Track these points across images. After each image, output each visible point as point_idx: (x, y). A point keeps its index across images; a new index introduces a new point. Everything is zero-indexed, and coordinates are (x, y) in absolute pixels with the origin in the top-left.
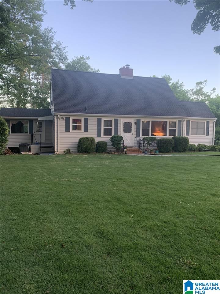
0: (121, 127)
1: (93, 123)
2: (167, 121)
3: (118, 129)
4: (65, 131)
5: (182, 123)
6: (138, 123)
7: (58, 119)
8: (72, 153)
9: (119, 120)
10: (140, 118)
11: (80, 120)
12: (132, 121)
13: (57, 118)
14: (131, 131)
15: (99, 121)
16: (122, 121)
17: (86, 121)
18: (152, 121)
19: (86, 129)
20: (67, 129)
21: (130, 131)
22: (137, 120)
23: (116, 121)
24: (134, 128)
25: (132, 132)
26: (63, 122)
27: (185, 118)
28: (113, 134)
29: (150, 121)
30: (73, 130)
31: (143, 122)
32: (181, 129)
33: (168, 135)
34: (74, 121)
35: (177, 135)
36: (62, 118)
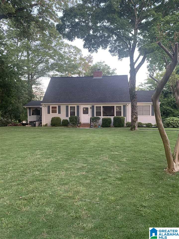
0: (81, 111)
1: (63, 108)
2: (114, 106)
3: (79, 111)
4: (48, 114)
5: (126, 107)
6: (93, 108)
7: (44, 107)
8: (48, 126)
10: (94, 104)
11: (56, 107)
12: (89, 106)
13: (43, 106)
15: (67, 107)
16: (82, 107)
17: (59, 107)
19: (59, 113)
20: (49, 113)
21: (87, 113)
22: (92, 106)
23: (78, 107)
24: (90, 111)
25: (89, 113)
26: (47, 108)
27: (127, 103)
28: (76, 115)
29: (102, 106)
30: (52, 113)
31: (96, 107)
32: (125, 111)
33: (115, 116)
34: (52, 107)
35: (122, 116)
36: (46, 106)
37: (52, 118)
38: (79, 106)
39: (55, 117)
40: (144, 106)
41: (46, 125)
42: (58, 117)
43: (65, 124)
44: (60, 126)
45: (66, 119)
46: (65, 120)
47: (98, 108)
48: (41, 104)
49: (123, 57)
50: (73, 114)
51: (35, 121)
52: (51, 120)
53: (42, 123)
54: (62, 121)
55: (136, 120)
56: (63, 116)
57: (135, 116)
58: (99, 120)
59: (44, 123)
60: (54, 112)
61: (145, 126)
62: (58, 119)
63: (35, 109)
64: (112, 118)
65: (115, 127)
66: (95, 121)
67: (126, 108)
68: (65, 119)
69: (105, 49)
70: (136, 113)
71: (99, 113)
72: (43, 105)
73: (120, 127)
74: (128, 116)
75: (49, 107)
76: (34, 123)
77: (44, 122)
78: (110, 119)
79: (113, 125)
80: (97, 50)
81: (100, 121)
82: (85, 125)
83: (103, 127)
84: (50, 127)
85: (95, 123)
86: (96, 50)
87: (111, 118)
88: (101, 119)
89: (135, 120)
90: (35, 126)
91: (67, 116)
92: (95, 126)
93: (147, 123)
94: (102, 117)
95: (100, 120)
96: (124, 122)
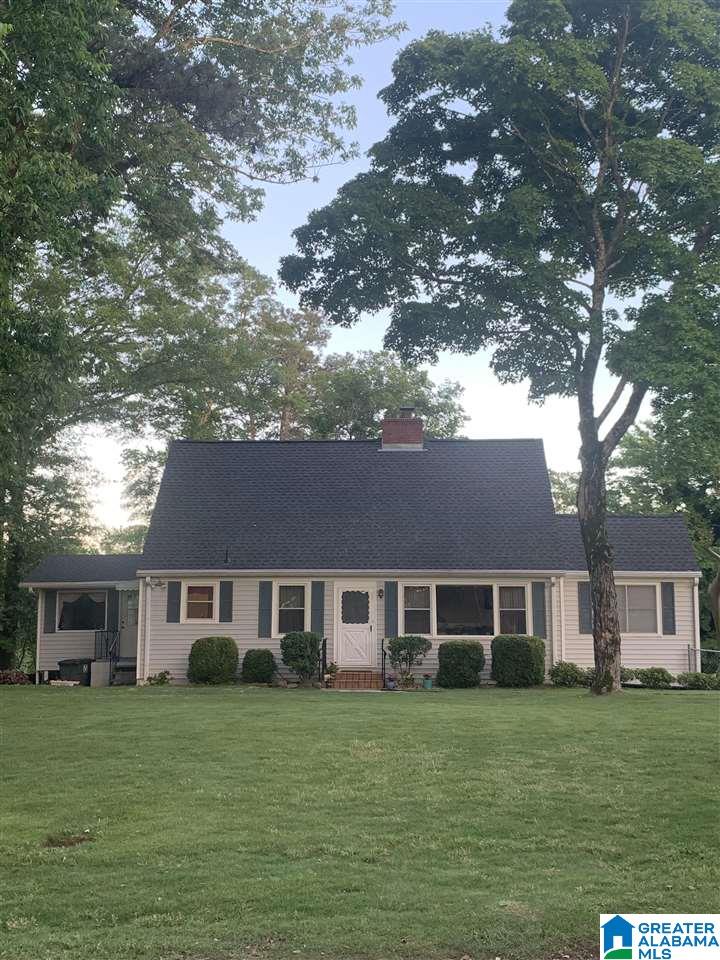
0: (334, 607)
1: (246, 598)
2: (492, 586)
3: (323, 612)
4: (167, 622)
5: (547, 590)
6: (389, 593)
7: (149, 588)
8: (170, 682)
9: (326, 584)
11: (210, 590)
12: (370, 586)
13: (146, 585)
14: (368, 618)
15: (265, 590)
16: (337, 589)
17: (227, 590)
18: (437, 587)
19: (226, 615)
20: (173, 616)
21: (364, 619)
22: (386, 582)
23: (319, 589)
24: (375, 607)
25: (370, 621)
26: (162, 596)
27: (553, 575)
28: (308, 628)
29: (433, 585)
30: (189, 616)
31: (406, 588)
32: (544, 611)
33: (497, 632)
34: (191, 590)
35: (530, 632)
36: (160, 584)
37: (198, 641)
38: (323, 583)
39: (209, 640)
40: (629, 586)
41: (162, 679)
42: (224, 639)
43: (258, 671)
44: (235, 681)
45: (263, 647)
46: (259, 651)
47: (416, 594)
48: (139, 572)
49: (548, 392)
50: (291, 620)
51: (89, 662)
52: (191, 655)
53: (135, 668)
54: (242, 656)
55: (615, 651)
56: (245, 634)
57: (609, 636)
58: (426, 650)
59: (147, 669)
60: (201, 611)
61: (638, 682)
62: (226, 646)
63: (78, 597)
64: (485, 641)
65: (502, 684)
66: (405, 659)
67: (547, 594)
68: (256, 648)
69: (471, 353)
70: (613, 620)
71: (418, 621)
72: (148, 579)
73: (527, 685)
74: (555, 633)
75: (174, 591)
76: (85, 668)
77: (147, 662)
78: (477, 648)
79: (493, 678)
80: (435, 356)
81: (431, 661)
82: (357, 678)
83: (446, 686)
84: (186, 686)
85: (404, 666)
86: (429, 353)
87: (482, 643)
88: (436, 647)
89: (610, 650)
90: (89, 685)
91: (264, 631)
92: (408, 683)
93: (645, 668)
94: (435, 638)
95: (430, 652)
96: (542, 662)
